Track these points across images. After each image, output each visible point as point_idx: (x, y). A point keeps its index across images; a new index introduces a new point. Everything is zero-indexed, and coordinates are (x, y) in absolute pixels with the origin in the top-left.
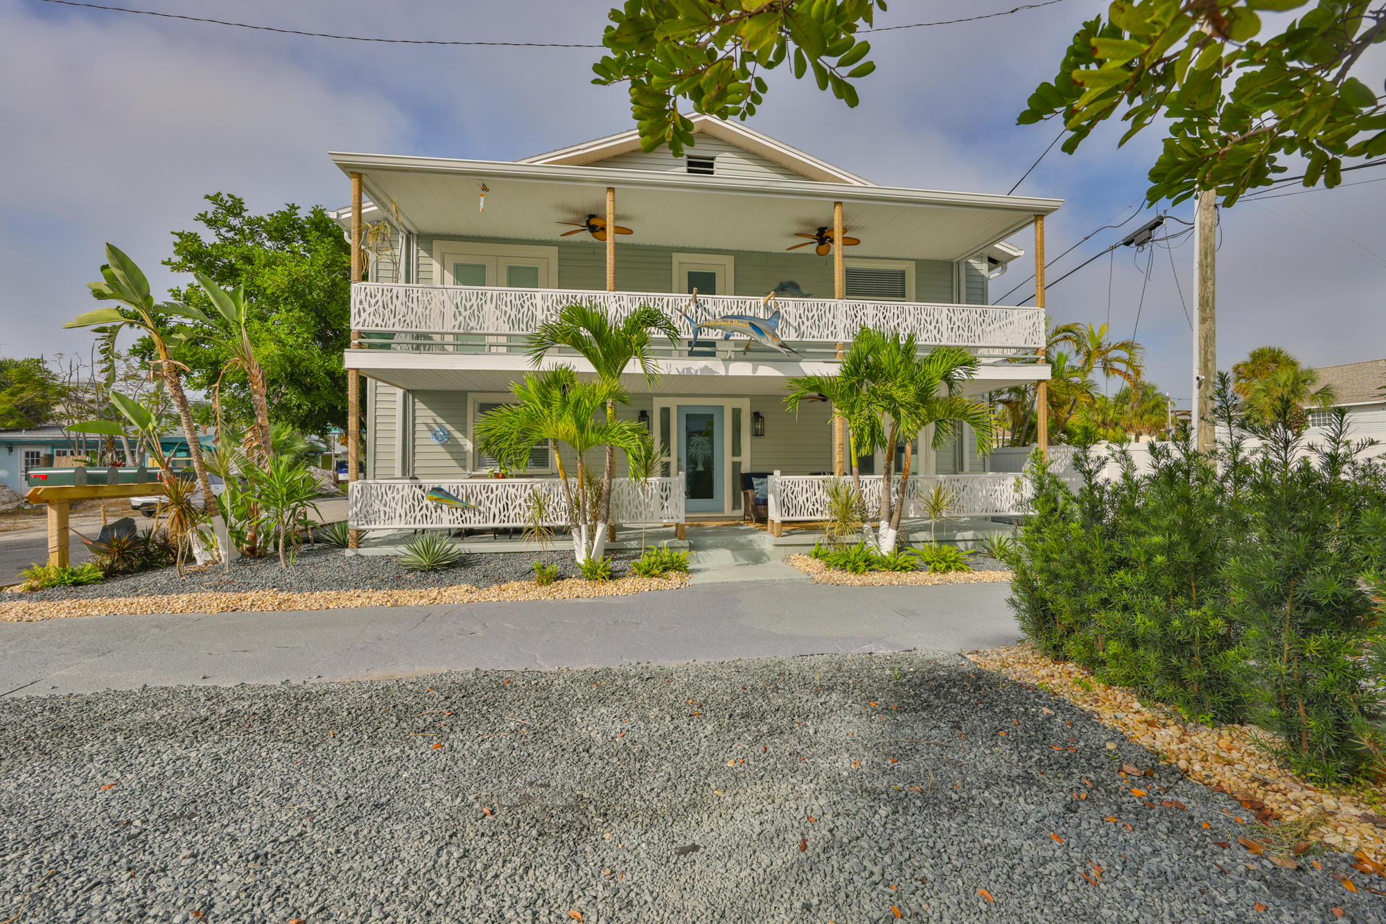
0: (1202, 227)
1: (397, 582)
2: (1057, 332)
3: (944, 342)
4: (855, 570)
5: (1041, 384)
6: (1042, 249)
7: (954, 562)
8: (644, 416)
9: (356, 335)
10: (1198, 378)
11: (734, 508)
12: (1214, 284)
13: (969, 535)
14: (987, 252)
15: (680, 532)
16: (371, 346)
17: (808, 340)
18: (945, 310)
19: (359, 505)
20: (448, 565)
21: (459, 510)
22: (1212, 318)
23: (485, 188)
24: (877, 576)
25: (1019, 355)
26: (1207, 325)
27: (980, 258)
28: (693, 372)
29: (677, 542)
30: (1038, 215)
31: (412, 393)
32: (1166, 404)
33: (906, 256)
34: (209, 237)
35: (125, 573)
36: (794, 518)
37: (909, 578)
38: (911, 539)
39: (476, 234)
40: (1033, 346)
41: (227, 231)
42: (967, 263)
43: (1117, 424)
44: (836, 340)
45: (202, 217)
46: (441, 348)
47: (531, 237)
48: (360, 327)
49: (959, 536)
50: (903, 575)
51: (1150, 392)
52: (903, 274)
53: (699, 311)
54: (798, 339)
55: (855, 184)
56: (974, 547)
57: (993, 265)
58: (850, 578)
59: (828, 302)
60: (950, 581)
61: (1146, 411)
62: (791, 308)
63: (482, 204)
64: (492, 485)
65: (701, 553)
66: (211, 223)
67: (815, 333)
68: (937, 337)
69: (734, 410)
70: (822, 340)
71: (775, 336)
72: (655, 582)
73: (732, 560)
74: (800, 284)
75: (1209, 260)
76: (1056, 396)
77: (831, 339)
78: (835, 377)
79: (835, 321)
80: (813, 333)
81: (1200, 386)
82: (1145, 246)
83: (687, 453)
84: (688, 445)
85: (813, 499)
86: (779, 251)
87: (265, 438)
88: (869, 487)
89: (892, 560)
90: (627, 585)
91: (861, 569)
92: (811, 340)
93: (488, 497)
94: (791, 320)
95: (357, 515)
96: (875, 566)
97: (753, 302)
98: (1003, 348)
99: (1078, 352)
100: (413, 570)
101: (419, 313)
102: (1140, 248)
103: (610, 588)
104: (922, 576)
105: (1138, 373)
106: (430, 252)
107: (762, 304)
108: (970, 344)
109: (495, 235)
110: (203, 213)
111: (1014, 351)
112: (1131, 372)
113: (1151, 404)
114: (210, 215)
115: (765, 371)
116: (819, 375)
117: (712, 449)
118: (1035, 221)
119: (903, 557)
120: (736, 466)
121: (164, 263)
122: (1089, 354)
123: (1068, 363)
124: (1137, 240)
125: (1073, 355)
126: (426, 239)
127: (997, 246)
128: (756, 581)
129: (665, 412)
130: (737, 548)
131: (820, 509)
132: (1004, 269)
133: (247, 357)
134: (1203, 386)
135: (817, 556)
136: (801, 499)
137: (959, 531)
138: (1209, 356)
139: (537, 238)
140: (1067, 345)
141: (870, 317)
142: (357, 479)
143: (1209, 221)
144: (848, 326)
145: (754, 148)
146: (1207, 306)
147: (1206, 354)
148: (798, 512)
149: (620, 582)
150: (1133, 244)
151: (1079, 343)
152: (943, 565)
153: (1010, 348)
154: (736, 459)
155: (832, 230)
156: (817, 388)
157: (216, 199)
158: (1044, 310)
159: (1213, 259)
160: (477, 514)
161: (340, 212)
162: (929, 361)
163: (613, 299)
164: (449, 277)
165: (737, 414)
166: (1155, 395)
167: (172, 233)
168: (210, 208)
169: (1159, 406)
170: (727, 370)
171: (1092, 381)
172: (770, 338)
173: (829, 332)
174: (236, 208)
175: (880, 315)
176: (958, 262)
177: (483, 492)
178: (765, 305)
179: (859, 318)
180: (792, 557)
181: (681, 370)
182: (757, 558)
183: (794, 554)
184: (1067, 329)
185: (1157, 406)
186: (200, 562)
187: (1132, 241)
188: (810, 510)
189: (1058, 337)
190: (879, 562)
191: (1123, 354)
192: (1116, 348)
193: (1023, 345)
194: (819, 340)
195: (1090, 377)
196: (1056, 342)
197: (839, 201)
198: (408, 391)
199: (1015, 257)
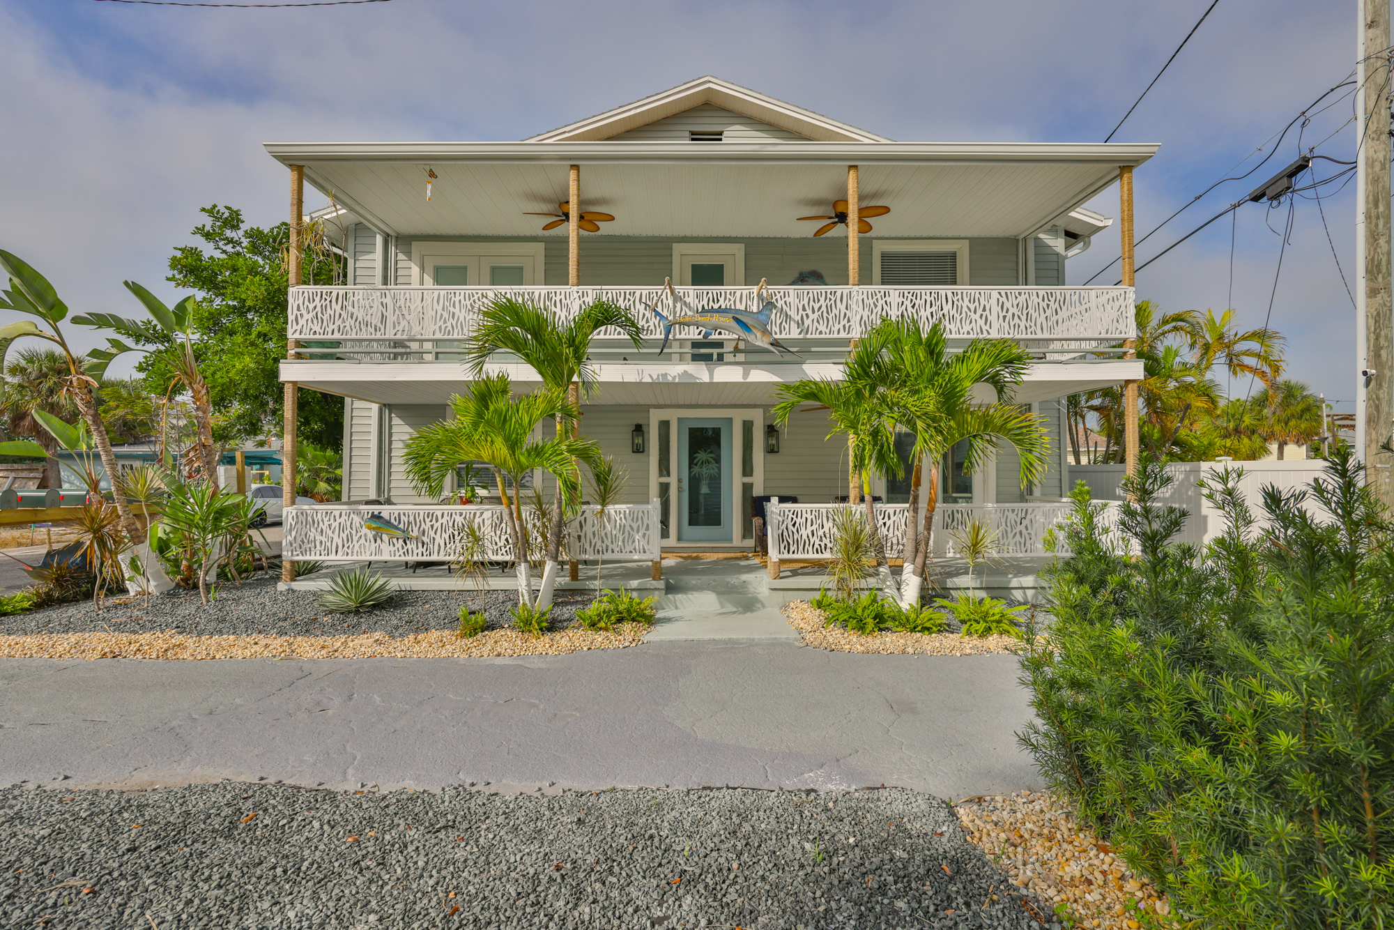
0: (1370, 163)
1: (308, 628)
2: (1165, 322)
3: (994, 335)
4: (861, 627)
5: (1130, 386)
6: (1130, 209)
7: (999, 622)
8: (639, 429)
9: (293, 344)
10: (1365, 373)
11: (744, 537)
12: (1389, 242)
13: (1028, 581)
14: (1061, 223)
15: (657, 571)
16: (313, 357)
17: (813, 336)
18: (995, 295)
19: (294, 533)
20: (374, 606)
21: (401, 541)
22: (1387, 288)
23: (432, 175)
24: (889, 638)
25: (1101, 349)
26: (1379, 299)
27: (1053, 230)
28: (670, 378)
29: (649, 582)
30: (1125, 166)
31: (388, 408)
32: (1319, 408)
33: (956, 234)
34: (209, 251)
35: (62, 601)
36: (795, 556)
37: (930, 643)
38: (949, 585)
39: (457, 233)
40: (1118, 336)
41: (226, 244)
42: (1037, 239)
43: (1253, 432)
44: (849, 336)
45: (200, 231)
46: (419, 356)
47: (515, 234)
48: (297, 336)
49: (1014, 583)
50: (926, 638)
51: (1297, 394)
52: (953, 256)
53: (678, 305)
54: (801, 336)
55: (866, 141)
56: (1035, 596)
57: (1073, 240)
58: (853, 642)
59: (840, 289)
60: (989, 651)
61: (1293, 416)
62: (792, 299)
63: (428, 192)
64: (437, 512)
65: (679, 597)
66: (208, 236)
67: (822, 328)
68: (984, 328)
69: (745, 422)
70: (831, 336)
71: (765, 332)
72: (599, 638)
73: (717, 606)
74: (824, 273)
75: (1381, 208)
76: (1160, 399)
77: (843, 335)
78: (837, 383)
79: (848, 312)
80: (820, 328)
81: (1368, 384)
82: (1282, 199)
83: (690, 473)
84: (692, 462)
85: (821, 533)
86: (798, 236)
87: (208, 459)
88: (893, 518)
89: (913, 616)
90: (564, 642)
91: (870, 627)
92: (818, 336)
93: (432, 526)
94: (792, 313)
95: (291, 545)
96: (889, 624)
97: (745, 293)
98: (1080, 340)
99: (1192, 346)
100: (331, 612)
101: (360, 319)
102: (1275, 203)
103: (543, 644)
104: (950, 640)
105: (1277, 370)
106: (409, 254)
107: (755, 294)
108: (1029, 336)
109: (476, 233)
110: (200, 226)
111: (1094, 344)
112: (1267, 369)
113: (1299, 408)
114: (208, 228)
115: (759, 375)
116: (818, 379)
117: (719, 469)
118: (1121, 176)
119: (927, 613)
120: (747, 488)
121: (168, 279)
122: (1207, 347)
123: (1178, 359)
124: (1270, 193)
125: (1185, 350)
126: (403, 241)
127: (1073, 214)
128: (730, 639)
129: (665, 425)
130: (724, 592)
131: (829, 545)
132: (1087, 245)
133: (189, 371)
134: (1373, 384)
135: (819, 605)
136: (804, 533)
137: (1016, 576)
138: (1382, 342)
139: (521, 234)
140: (1178, 338)
141: (894, 306)
142: (293, 503)
143: (1381, 156)
144: (865, 318)
145: (768, 118)
146: (1379, 272)
147: (1377, 339)
148: (801, 548)
149: (557, 636)
150: (1265, 199)
151: (1194, 333)
152: (981, 626)
153: (1090, 340)
154: (747, 480)
155: (846, 201)
156: (813, 396)
157: (212, 211)
158: (1134, 289)
159: (1388, 207)
160: (420, 545)
161: (314, 215)
162: (961, 359)
163: (576, 295)
164: (428, 280)
165: (748, 427)
166: (1306, 397)
167: (175, 248)
168: (208, 222)
169: (1310, 409)
170: (711, 375)
171: (1212, 381)
172: (759, 335)
173: (841, 326)
174: (233, 220)
175: (907, 303)
176: (1025, 239)
177: (427, 520)
178: (760, 296)
179: (879, 308)
180: (792, 605)
181: (655, 377)
182: (749, 604)
183: (795, 600)
184: (1177, 318)
185: (1308, 409)
186: (132, 593)
187: (1263, 195)
188: (816, 546)
189: (1166, 328)
190: (894, 619)
191: (1254, 346)
192: (1244, 338)
193: (1103, 335)
194: (828, 336)
195: (1208, 376)
196: (1163, 334)
197: (853, 163)
198: (385, 405)
199: (1100, 228)
